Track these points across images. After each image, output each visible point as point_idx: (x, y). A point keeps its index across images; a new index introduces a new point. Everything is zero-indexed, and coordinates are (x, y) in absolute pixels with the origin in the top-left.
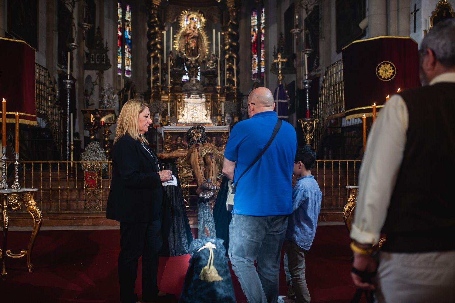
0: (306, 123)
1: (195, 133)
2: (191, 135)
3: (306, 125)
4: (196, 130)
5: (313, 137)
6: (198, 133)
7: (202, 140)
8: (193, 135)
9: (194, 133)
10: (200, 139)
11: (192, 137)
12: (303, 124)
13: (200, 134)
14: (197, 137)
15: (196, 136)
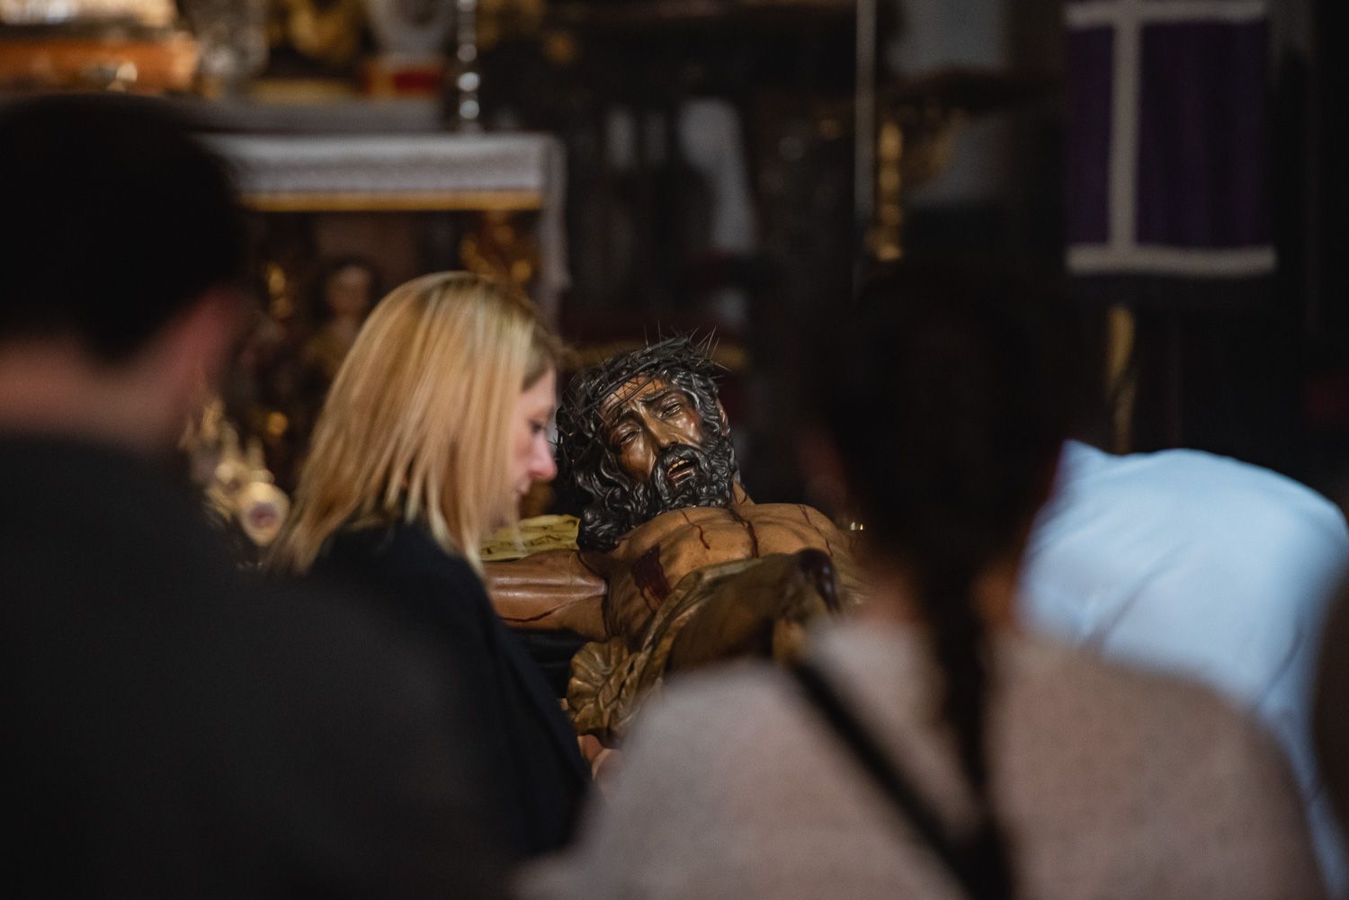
1: (642, 411)
2: (604, 432)
4: (650, 389)
6: (667, 411)
7: (713, 470)
8: (624, 430)
9: (633, 416)
10: (693, 462)
11: (619, 447)
13: (691, 418)
14: (662, 452)
15: (651, 440)
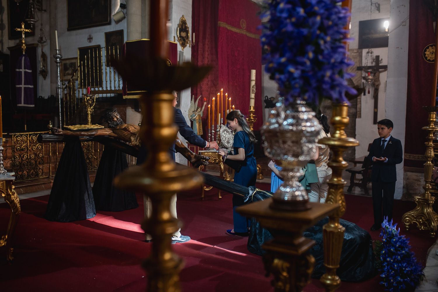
0: (89, 98)
1: (116, 115)
3: (89, 99)
5: (93, 110)
8: (114, 117)
10: (120, 120)
12: (86, 98)
15: (117, 118)
